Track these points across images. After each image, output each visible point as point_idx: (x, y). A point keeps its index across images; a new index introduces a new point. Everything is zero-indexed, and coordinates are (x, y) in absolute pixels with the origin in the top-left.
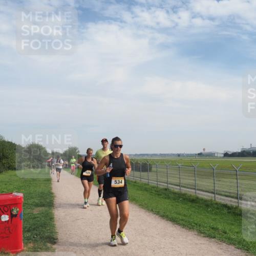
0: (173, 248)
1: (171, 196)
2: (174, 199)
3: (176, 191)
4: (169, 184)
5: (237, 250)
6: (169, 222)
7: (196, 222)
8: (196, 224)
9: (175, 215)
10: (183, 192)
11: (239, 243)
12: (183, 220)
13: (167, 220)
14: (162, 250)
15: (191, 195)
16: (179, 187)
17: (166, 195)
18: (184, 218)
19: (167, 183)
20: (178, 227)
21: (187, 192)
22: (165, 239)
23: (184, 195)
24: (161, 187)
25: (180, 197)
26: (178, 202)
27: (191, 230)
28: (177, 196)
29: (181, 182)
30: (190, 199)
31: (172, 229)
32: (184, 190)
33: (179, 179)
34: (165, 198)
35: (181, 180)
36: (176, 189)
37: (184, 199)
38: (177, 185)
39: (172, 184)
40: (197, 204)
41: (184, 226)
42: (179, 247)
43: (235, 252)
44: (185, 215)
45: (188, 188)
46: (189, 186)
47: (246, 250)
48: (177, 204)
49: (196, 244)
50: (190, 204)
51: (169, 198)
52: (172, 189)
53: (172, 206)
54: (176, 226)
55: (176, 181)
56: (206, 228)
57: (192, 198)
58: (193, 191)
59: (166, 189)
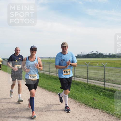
0: (44, 101)
1: (46, 77)
2: (47, 78)
3: (48, 74)
4: (45, 71)
5: (72, 99)
6: (43, 89)
7: (55, 89)
8: (55, 90)
9: (46, 86)
10: (51, 75)
11: (73, 96)
12: (50, 88)
13: (42, 89)
14: (40, 102)
15: (54, 76)
16: (49, 73)
17: (43, 76)
18: (50, 87)
19: (44, 71)
20: (48, 91)
21: (53, 75)
22: (41, 97)
23: (52, 76)
24: (41, 73)
25: (49, 77)
26: (48, 79)
27: (53, 92)
28: (48, 77)
29: (50, 70)
30: (54, 78)
31: (45, 92)
32: (51, 74)
33: (49, 69)
34: (43, 78)
35: (50, 69)
36: (48, 73)
37: (51, 78)
38: (48, 72)
39: (46, 71)
40: (57, 80)
41: (50, 91)
42: (47, 100)
43: (71, 101)
44: (51, 86)
45: (53, 73)
46: (54, 72)
47: (75, 99)
48: (48, 80)
49: (55, 98)
50: (54, 80)
51: (44, 78)
52: (46, 74)
53: (46, 81)
54: (47, 91)
55: (48, 70)
56: (60, 91)
57: (55, 77)
58: (56, 74)
59: (43, 74)
